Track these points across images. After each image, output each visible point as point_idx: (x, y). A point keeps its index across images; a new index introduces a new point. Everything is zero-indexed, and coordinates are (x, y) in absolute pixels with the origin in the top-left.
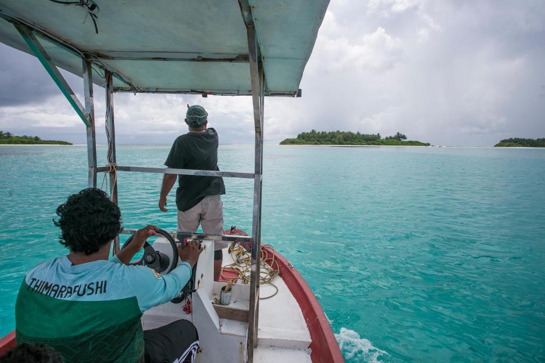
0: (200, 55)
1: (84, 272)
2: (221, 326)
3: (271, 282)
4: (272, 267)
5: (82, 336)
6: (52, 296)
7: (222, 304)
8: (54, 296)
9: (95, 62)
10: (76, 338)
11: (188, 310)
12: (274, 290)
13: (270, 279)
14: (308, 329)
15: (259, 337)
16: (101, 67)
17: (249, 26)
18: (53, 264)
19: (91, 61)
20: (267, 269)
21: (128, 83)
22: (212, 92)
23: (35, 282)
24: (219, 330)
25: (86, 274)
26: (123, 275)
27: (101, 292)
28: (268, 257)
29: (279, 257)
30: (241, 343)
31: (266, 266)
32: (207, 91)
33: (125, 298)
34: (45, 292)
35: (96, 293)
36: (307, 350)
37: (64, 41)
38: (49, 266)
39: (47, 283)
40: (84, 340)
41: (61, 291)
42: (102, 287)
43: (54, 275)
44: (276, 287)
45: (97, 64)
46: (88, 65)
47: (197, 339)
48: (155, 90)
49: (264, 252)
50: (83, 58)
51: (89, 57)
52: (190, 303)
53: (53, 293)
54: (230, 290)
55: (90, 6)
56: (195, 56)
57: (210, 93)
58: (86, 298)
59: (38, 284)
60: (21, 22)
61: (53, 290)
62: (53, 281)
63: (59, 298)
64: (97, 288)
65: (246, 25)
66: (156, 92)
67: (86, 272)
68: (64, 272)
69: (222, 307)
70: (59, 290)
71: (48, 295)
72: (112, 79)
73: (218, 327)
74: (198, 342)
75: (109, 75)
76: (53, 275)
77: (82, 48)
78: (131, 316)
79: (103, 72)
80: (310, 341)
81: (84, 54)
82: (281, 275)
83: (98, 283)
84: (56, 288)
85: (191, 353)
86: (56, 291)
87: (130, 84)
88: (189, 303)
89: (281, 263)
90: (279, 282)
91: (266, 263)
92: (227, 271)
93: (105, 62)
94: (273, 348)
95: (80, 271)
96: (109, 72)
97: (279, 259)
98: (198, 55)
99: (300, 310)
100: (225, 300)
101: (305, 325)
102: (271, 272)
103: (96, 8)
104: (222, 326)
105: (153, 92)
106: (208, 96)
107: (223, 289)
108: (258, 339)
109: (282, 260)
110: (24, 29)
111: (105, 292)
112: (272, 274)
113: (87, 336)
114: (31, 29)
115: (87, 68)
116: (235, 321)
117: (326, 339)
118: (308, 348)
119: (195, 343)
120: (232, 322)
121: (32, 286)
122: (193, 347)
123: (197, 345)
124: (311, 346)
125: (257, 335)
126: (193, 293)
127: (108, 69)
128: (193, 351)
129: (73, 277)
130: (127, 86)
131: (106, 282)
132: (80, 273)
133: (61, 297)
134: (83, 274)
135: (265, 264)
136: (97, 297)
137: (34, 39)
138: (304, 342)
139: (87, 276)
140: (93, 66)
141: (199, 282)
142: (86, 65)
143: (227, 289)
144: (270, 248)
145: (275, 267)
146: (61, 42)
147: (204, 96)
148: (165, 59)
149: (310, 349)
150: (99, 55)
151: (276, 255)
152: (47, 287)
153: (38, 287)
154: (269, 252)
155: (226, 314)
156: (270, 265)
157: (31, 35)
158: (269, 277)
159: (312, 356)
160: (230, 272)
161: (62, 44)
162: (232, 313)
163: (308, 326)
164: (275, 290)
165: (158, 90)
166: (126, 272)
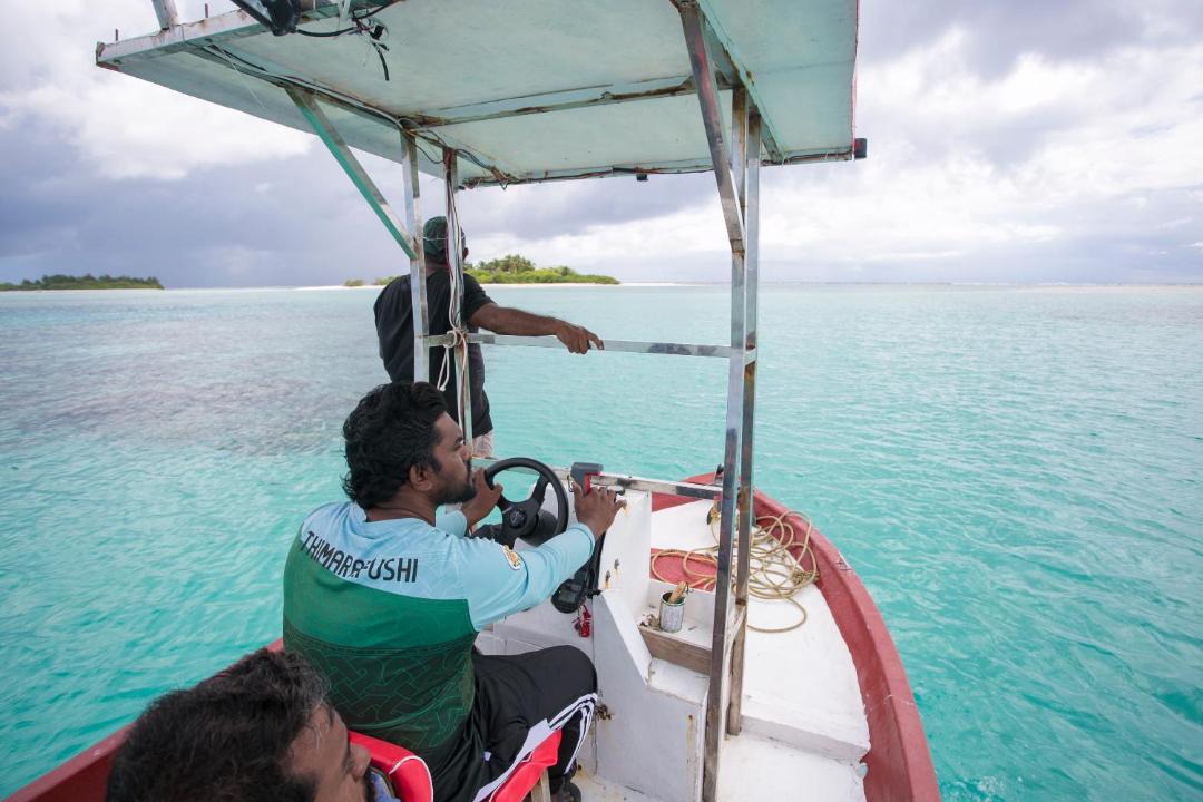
0: (608, 89)
1: (383, 535)
2: (651, 673)
3: (795, 599)
4: (801, 563)
5: (371, 650)
6: (332, 569)
7: (662, 629)
8: (335, 571)
9: (422, 134)
10: (361, 651)
11: (584, 629)
12: (797, 616)
13: (792, 591)
14: (865, 717)
15: (743, 712)
16: (434, 142)
17: (683, 5)
18: (341, 511)
19: (415, 133)
20: (790, 567)
21: (488, 168)
22: (657, 167)
23: (312, 539)
24: (647, 681)
25: (386, 541)
26: (449, 553)
27: (407, 580)
28: (795, 540)
29: (817, 542)
30: (691, 717)
31: (787, 559)
32: (645, 167)
33: (447, 598)
34: (322, 560)
35: (399, 580)
36: (857, 765)
37: (365, 104)
38: (335, 515)
39: (328, 545)
40: (374, 658)
41: (345, 565)
42: (409, 570)
43: (340, 532)
44: (802, 609)
45: (425, 138)
46: (409, 141)
47: (594, 689)
48: (543, 176)
49: (786, 528)
50: (401, 130)
51: (411, 127)
52: (590, 616)
53: (334, 565)
54: (680, 601)
55: (373, 31)
56: (597, 93)
57: (654, 171)
58: (381, 585)
59: (316, 544)
60: (295, 84)
61: (334, 560)
62: (336, 544)
63: (341, 576)
64: (400, 569)
65: (677, 6)
66: (545, 179)
67: (386, 537)
68: (353, 531)
69: (656, 635)
70: (343, 562)
71: (327, 565)
72: (455, 163)
73: (644, 674)
74: (594, 696)
75: (450, 156)
76: (336, 532)
77: (396, 111)
78: (456, 634)
79: (440, 151)
80: (867, 746)
81: (401, 122)
82: (819, 583)
83: (401, 560)
84: (339, 557)
85: (578, 715)
86: (339, 563)
87: (493, 169)
88: (587, 615)
89: (823, 555)
90: (813, 598)
91: (787, 553)
92: (698, 562)
93: (439, 131)
94: (775, 743)
95: (377, 534)
96: (450, 149)
97: (818, 548)
98: (602, 90)
99: (852, 670)
100: (669, 622)
101: (862, 707)
102: (796, 575)
103: (384, 31)
104: (654, 673)
105: (540, 180)
106: (650, 176)
107: (667, 597)
108: (742, 717)
109: (826, 549)
110: (299, 93)
111: (414, 580)
112: (798, 578)
113: (379, 652)
114: (310, 91)
115: (407, 148)
116: (684, 669)
117: (903, 751)
118: (861, 762)
119: (588, 697)
120: (677, 669)
121: (308, 545)
122: (584, 704)
123: (593, 700)
124: (867, 758)
125: (739, 709)
126: (595, 597)
127: (449, 145)
128: (584, 711)
129: (365, 543)
130: (489, 173)
131: (416, 561)
132: (378, 537)
133: (344, 575)
134: (382, 539)
135: (785, 556)
136: (401, 588)
137: (316, 108)
138: (851, 747)
139: (387, 545)
140: (419, 141)
141: (608, 577)
142: (406, 142)
143: (673, 597)
144: (800, 519)
145: (807, 563)
146: (361, 105)
147: (640, 179)
148: (540, 110)
149: (864, 764)
150: (426, 121)
151: (813, 537)
152: (327, 552)
153: (316, 548)
154: (797, 530)
155: (665, 650)
156: (796, 559)
157: (310, 102)
158: (789, 584)
159: (866, 780)
160: (705, 563)
161: (361, 109)
162: (678, 651)
163: (867, 711)
164: (800, 617)
165: (549, 176)
166: (454, 549)
